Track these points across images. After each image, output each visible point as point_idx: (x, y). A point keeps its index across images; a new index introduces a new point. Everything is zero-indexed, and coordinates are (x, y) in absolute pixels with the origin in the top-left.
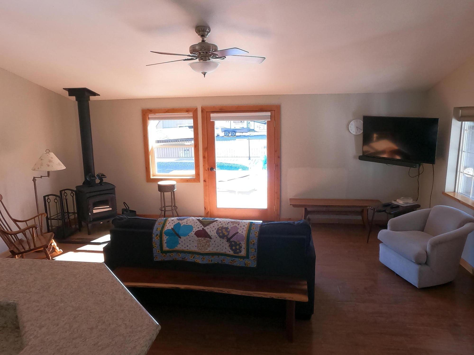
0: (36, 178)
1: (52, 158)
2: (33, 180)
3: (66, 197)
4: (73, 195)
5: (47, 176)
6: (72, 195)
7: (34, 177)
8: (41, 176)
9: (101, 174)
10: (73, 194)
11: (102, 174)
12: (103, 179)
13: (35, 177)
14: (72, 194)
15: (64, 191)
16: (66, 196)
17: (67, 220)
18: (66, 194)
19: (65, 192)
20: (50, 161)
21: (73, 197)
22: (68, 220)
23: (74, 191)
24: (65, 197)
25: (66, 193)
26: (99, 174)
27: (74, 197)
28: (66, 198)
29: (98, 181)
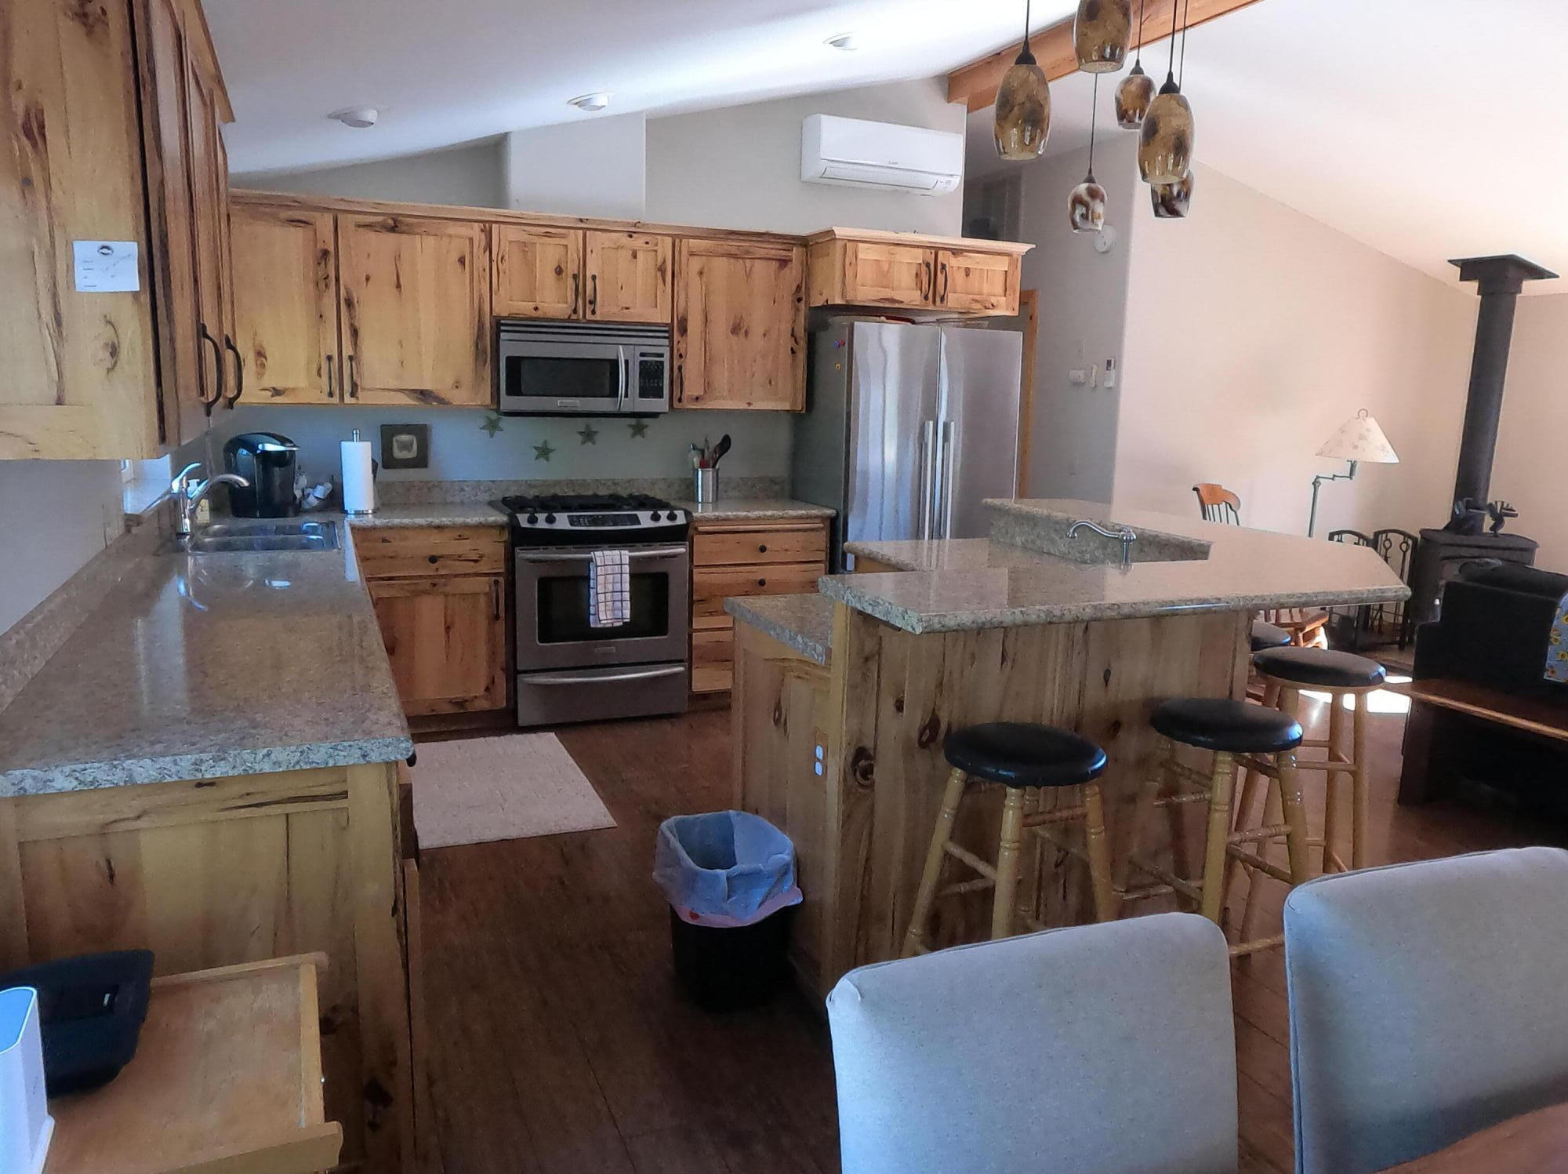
0: (1321, 480)
1: (1368, 430)
2: (1313, 483)
3: (1389, 551)
4: (1407, 550)
5: (1348, 475)
6: (1404, 549)
7: (1318, 477)
8: (1334, 476)
9: (1502, 505)
10: (1407, 544)
11: (1505, 505)
12: (1505, 518)
13: (1320, 476)
14: (1404, 546)
15: (1384, 535)
16: (1387, 549)
17: (1375, 612)
18: (1387, 544)
19: (1388, 537)
20: (1362, 437)
21: (1405, 553)
22: (1379, 614)
23: (1410, 537)
24: (1385, 550)
25: (1389, 540)
26: (1496, 502)
27: (1409, 553)
28: (1386, 553)
29: (1488, 522)
